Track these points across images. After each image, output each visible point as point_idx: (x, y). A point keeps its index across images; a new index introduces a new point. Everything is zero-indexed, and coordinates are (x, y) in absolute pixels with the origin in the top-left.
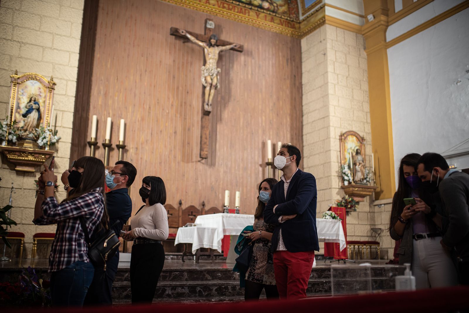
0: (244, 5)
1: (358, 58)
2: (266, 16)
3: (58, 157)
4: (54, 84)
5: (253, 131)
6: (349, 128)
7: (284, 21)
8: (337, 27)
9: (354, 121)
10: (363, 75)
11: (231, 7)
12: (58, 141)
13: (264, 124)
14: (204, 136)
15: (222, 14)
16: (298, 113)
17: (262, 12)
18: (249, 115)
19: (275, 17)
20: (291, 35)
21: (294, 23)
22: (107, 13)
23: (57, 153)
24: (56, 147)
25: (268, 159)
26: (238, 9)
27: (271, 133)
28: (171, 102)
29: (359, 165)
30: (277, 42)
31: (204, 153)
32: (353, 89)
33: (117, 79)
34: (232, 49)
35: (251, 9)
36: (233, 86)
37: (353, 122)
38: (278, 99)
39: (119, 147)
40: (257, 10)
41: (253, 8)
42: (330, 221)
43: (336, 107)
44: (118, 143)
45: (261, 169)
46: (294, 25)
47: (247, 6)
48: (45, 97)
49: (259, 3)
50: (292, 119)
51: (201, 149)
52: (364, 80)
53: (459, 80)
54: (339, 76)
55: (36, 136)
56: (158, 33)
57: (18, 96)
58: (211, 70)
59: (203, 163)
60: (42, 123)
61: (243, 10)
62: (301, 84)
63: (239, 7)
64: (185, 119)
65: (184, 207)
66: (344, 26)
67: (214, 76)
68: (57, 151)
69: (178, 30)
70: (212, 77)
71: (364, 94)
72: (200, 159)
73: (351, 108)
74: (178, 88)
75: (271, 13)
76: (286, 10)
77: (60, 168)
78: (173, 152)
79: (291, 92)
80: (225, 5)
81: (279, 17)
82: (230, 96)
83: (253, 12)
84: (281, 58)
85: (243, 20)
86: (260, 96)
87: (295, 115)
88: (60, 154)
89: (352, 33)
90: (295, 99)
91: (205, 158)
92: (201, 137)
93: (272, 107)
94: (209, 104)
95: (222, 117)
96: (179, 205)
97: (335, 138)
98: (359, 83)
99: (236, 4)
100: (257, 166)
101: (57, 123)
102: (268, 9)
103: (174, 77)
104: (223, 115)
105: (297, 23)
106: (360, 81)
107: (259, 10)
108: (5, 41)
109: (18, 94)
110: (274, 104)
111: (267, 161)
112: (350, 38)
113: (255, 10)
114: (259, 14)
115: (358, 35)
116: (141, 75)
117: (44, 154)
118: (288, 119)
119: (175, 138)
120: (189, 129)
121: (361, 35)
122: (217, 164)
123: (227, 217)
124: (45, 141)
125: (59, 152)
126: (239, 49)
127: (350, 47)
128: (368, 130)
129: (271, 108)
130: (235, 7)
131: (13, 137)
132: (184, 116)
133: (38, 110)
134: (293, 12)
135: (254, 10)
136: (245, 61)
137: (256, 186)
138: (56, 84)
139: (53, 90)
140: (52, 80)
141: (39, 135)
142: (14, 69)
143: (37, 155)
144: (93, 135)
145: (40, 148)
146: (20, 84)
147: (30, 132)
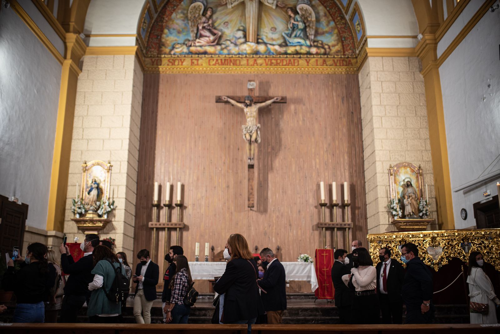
0: (292, 56)
1: (412, 83)
2: (317, 61)
3: (116, 221)
5: (307, 174)
6: (402, 160)
7: (337, 60)
8: (382, 57)
9: (408, 151)
10: (420, 100)
11: (279, 61)
13: (318, 166)
15: (269, 71)
16: (357, 150)
17: (312, 58)
18: (301, 160)
19: (327, 59)
20: (346, 73)
21: (350, 59)
22: (166, 96)
23: (115, 218)
24: (113, 213)
26: (286, 61)
27: (327, 174)
28: (223, 161)
29: (408, 198)
30: (330, 83)
31: (251, 203)
32: (405, 118)
33: (176, 149)
34: (274, 102)
35: (300, 57)
36: (283, 136)
37: (406, 153)
38: (334, 139)
39: (177, 205)
40: (307, 57)
41: (302, 56)
42: (300, 264)
43: (383, 141)
44: (176, 203)
45: (316, 211)
46: (350, 61)
47: (295, 56)
49: (306, 51)
50: (350, 157)
51: (248, 200)
52: (421, 104)
53: (485, 96)
54: (387, 107)
55: (96, 208)
56: (209, 103)
57: (86, 179)
58: (250, 128)
60: (104, 197)
61: (292, 61)
62: (360, 120)
63: (287, 59)
64: (237, 173)
66: (392, 53)
67: (252, 133)
68: (114, 216)
69: (221, 98)
70: (251, 134)
71: (421, 120)
73: (404, 137)
74: (229, 147)
75: (322, 56)
76: (339, 49)
77: (117, 229)
78: (226, 204)
79: (349, 130)
80: (273, 61)
81: (332, 58)
82: (280, 146)
83: (303, 60)
84: (335, 98)
85: (291, 71)
86: (313, 140)
87: (353, 152)
88: (117, 219)
89: (402, 58)
90: (354, 136)
91: (252, 207)
93: (327, 148)
94: (252, 158)
95: (273, 166)
97: (383, 173)
98: (414, 109)
99: (283, 57)
100: (312, 209)
101: (114, 195)
102: (317, 54)
103: (225, 138)
104: (273, 164)
105: (353, 58)
106: (415, 107)
107: (308, 56)
108: (78, 141)
109: (87, 177)
110: (329, 145)
111: (320, 202)
112: (401, 64)
113: (305, 57)
114: (310, 60)
115: (411, 58)
116: (195, 142)
117: (102, 221)
118: (346, 157)
119: (228, 192)
120: (241, 182)
121: (415, 58)
122: (269, 210)
123: (193, 265)
124: (103, 210)
125: (116, 217)
126: (282, 101)
127: (401, 74)
128: (427, 158)
129: (325, 150)
130: (283, 60)
131: (82, 210)
132: (236, 170)
133: (97, 188)
134: (348, 48)
135: (303, 58)
136: (295, 109)
137: (311, 227)
138: (112, 166)
139: (110, 171)
140: (110, 163)
141: (99, 207)
142: (84, 160)
143: (95, 222)
144: (156, 198)
145: (100, 216)
146: (87, 170)
147: (91, 206)
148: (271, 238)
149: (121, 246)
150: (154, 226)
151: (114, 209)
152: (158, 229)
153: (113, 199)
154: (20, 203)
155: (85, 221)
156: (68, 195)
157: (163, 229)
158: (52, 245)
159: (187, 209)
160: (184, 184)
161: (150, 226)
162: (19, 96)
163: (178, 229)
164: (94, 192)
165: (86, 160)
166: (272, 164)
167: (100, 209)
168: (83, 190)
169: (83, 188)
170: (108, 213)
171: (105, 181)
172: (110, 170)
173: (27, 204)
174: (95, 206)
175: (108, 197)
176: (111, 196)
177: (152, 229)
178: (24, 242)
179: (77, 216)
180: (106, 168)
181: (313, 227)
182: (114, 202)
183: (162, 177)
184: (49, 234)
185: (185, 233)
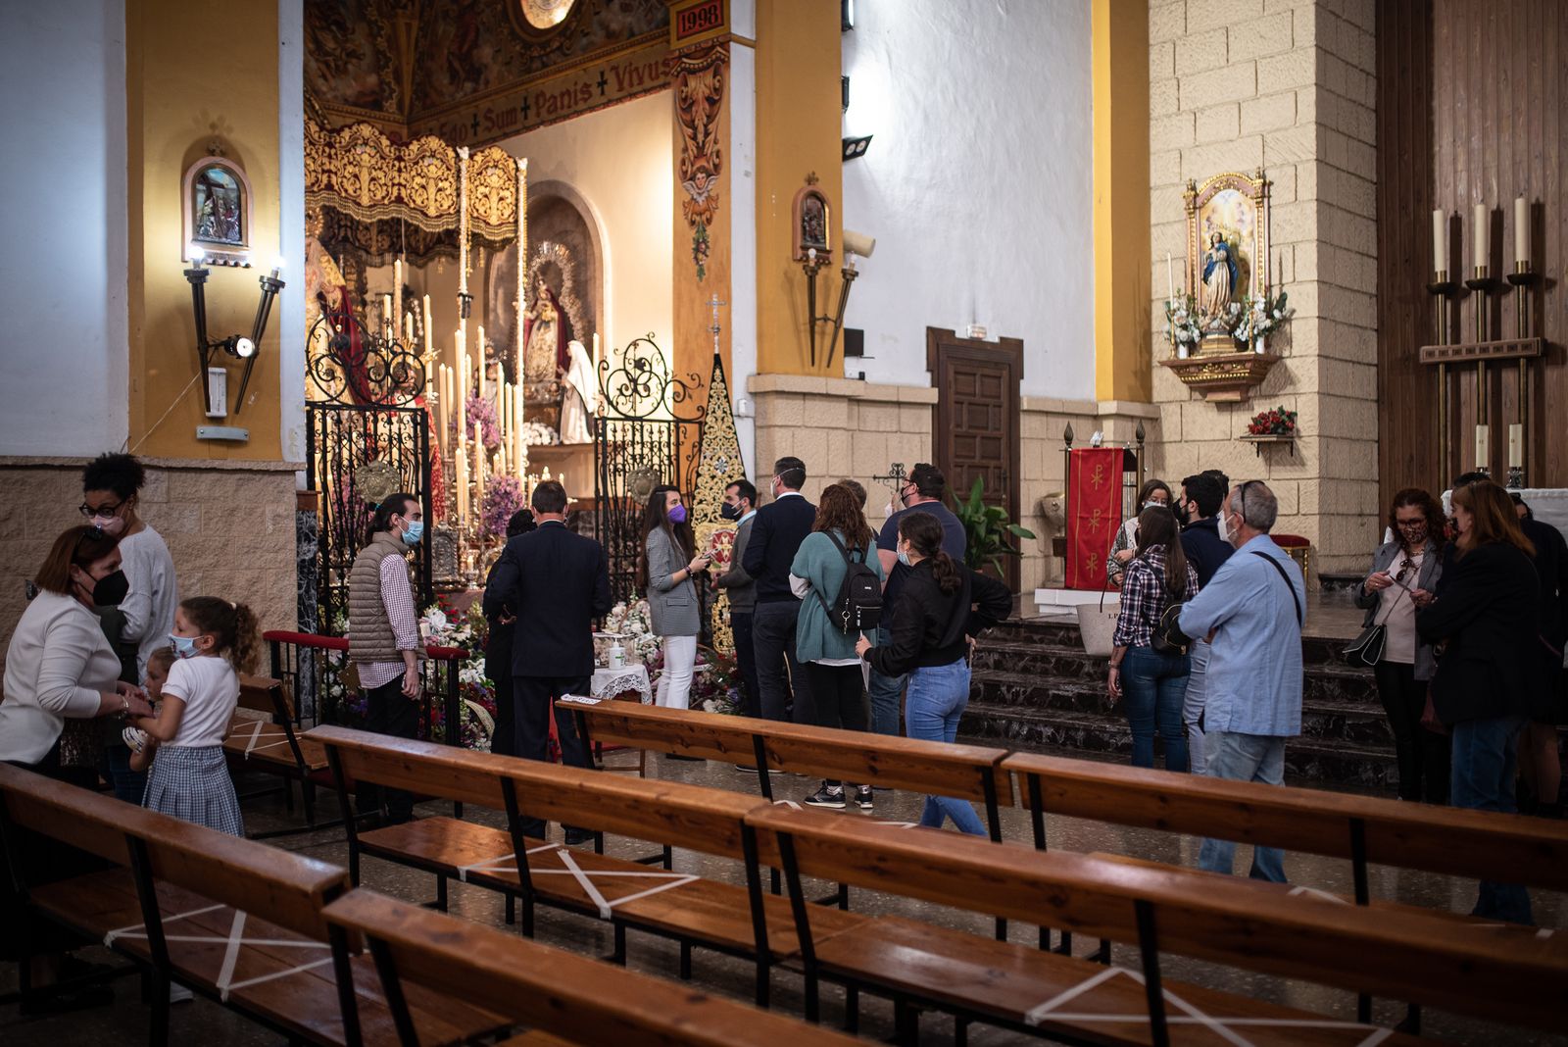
3: (1295, 357)
23: (1291, 346)
24: (1285, 334)
39: (1514, 281)
44: (1513, 271)
60: (1251, 285)
77: (1299, 381)
88: (1296, 348)
101: (1284, 275)
108: (1165, 120)
125: (1294, 344)
133: (1228, 261)
138: (1271, 183)
139: (1266, 200)
140: (1262, 175)
141: (1239, 318)
143: (1228, 367)
144: (1440, 263)
145: (1242, 346)
146: (1200, 208)
147: (1215, 319)
149: (1316, 432)
150: (1437, 359)
151: (1286, 320)
152: (1455, 368)
153: (1281, 289)
154: (993, 337)
155: (1202, 365)
156: (1153, 290)
157: (1471, 365)
158: (1114, 441)
159: (1557, 290)
160: (1541, 200)
161: (1423, 359)
162: (947, 43)
163: (1522, 361)
164: (1220, 275)
165: (1194, 177)
167: (1242, 326)
168: (1192, 270)
169: (1192, 265)
170: (1268, 333)
171: (1252, 233)
172: (1263, 197)
173: (1021, 338)
174: (1226, 317)
175: (1265, 282)
176: (1275, 281)
177: (1434, 366)
178: (1022, 441)
179: (1183, 353)
180: (1252, 193)
182: (1283, 297)
183: (1462, 189)
184: (1101, 412)
185: (1551, 374)
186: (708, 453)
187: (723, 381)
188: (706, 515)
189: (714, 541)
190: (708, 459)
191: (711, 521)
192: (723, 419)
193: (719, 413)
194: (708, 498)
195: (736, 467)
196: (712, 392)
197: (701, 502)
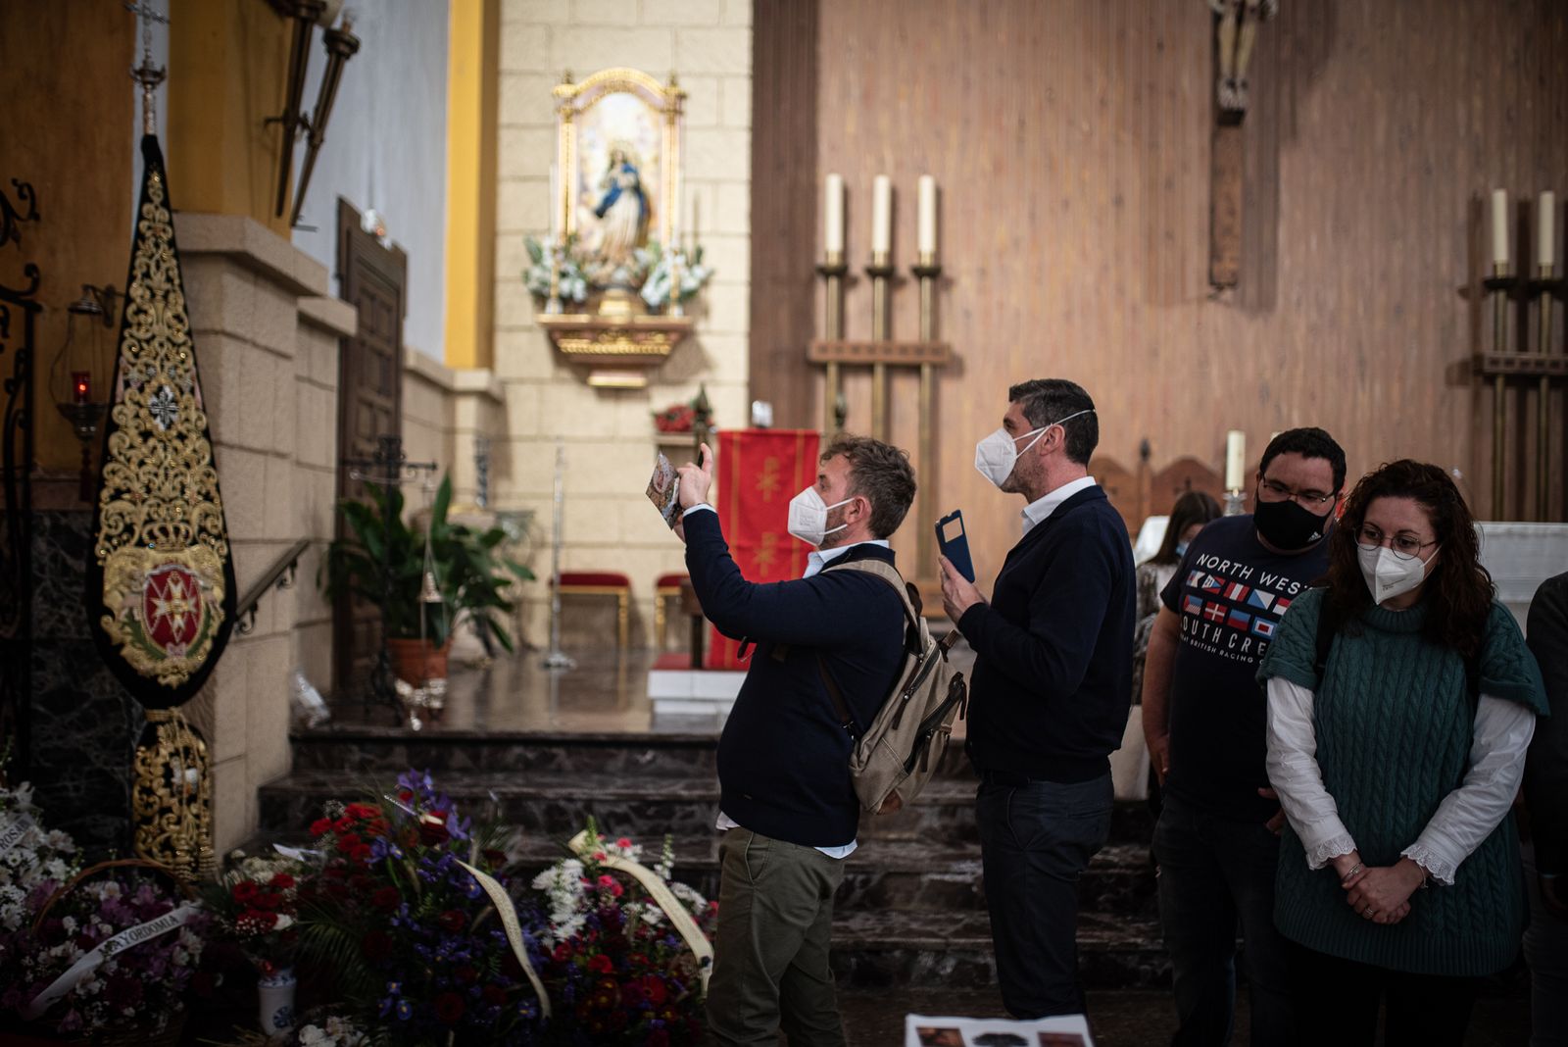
3: (711, 333)
4: (682, 97)
12: (705, 283)
13: (1477, 127)
14: (1222, 206)
23: (707, 318)
25: (1495, 267)
27: (1511, 159)
28: (1097, 92)
31: (1228, 265)
38: (1546, 13)
39: (920, 273)
44: (915, 261)
45: (1462, 306)
48: (658, 144)
51: (1215, 255)
55: (636, 276)
57: (579, 152)
59: (1227, 304)
64: (1154, 145)
65: (1159, 462)
68: (705, 312)
72: (1211, 290)
74: (1122, 35)
78: (1112, 271)
88: (715, 322)
91: (1233, 285)
92: (1213, 210)
93: (1516, 52)
94: (1238, 82)
95: (1302, 119)
96: (1137, 458)
100: (1447, 298)
101: (701, 222)
104: (1302, 112)
109: (582, 143)
110: (1527, 38)
111: (1489, 274)
117: (665, 330)
119: (1117, 220)
120: (1169, 183)
122: (1280, 301)
124: (665, 286)
125: (711, 316)
129: (1511, 57)
131: (573, 284)
132: (1151, 134)
133: (638, 190)
137: (1442, 374)
138: (685, 96)
139: (678, 117)
140: (673, 83)
141: (647, 271)
142: (561, 68)
143: (641, 336)
144: (831, 242)
145: (656, 310)
146: (581, 112)
147: (619, 266)
148: (1285, 409)
150: (828, 355)
152: (846, 369)
153: (696, 240)
155: (597, 331)
157: (865, 367)
161: (812, 353)
163: (925, 369)
164: (626, 209)
165: (571, 66)
166: (1293, 114)
167: (652, 282)
168: (566, 199)
169: (567, 193)
170: (687, 297)
171: (658, 158)
172: (675, 111)
174: (633, 268)
175: (676, 226)
176: (689, 228)
177: (823, 367)
179: (556, 309)
180: (659, 104)
181: (1449, 371)
182: (700, 251)
184: (459, 384)
185: (949, 388)
186: (134, 374)
187: (166, 204)
188: (129, 529)
189: (151, 593)
190: (133, 389)
191: (141, 544)
192: (165, 297)
193: (158, 279)
194: (137, 487)
195: (193, 415)
196: (144, 225)
197: (117, 495)
